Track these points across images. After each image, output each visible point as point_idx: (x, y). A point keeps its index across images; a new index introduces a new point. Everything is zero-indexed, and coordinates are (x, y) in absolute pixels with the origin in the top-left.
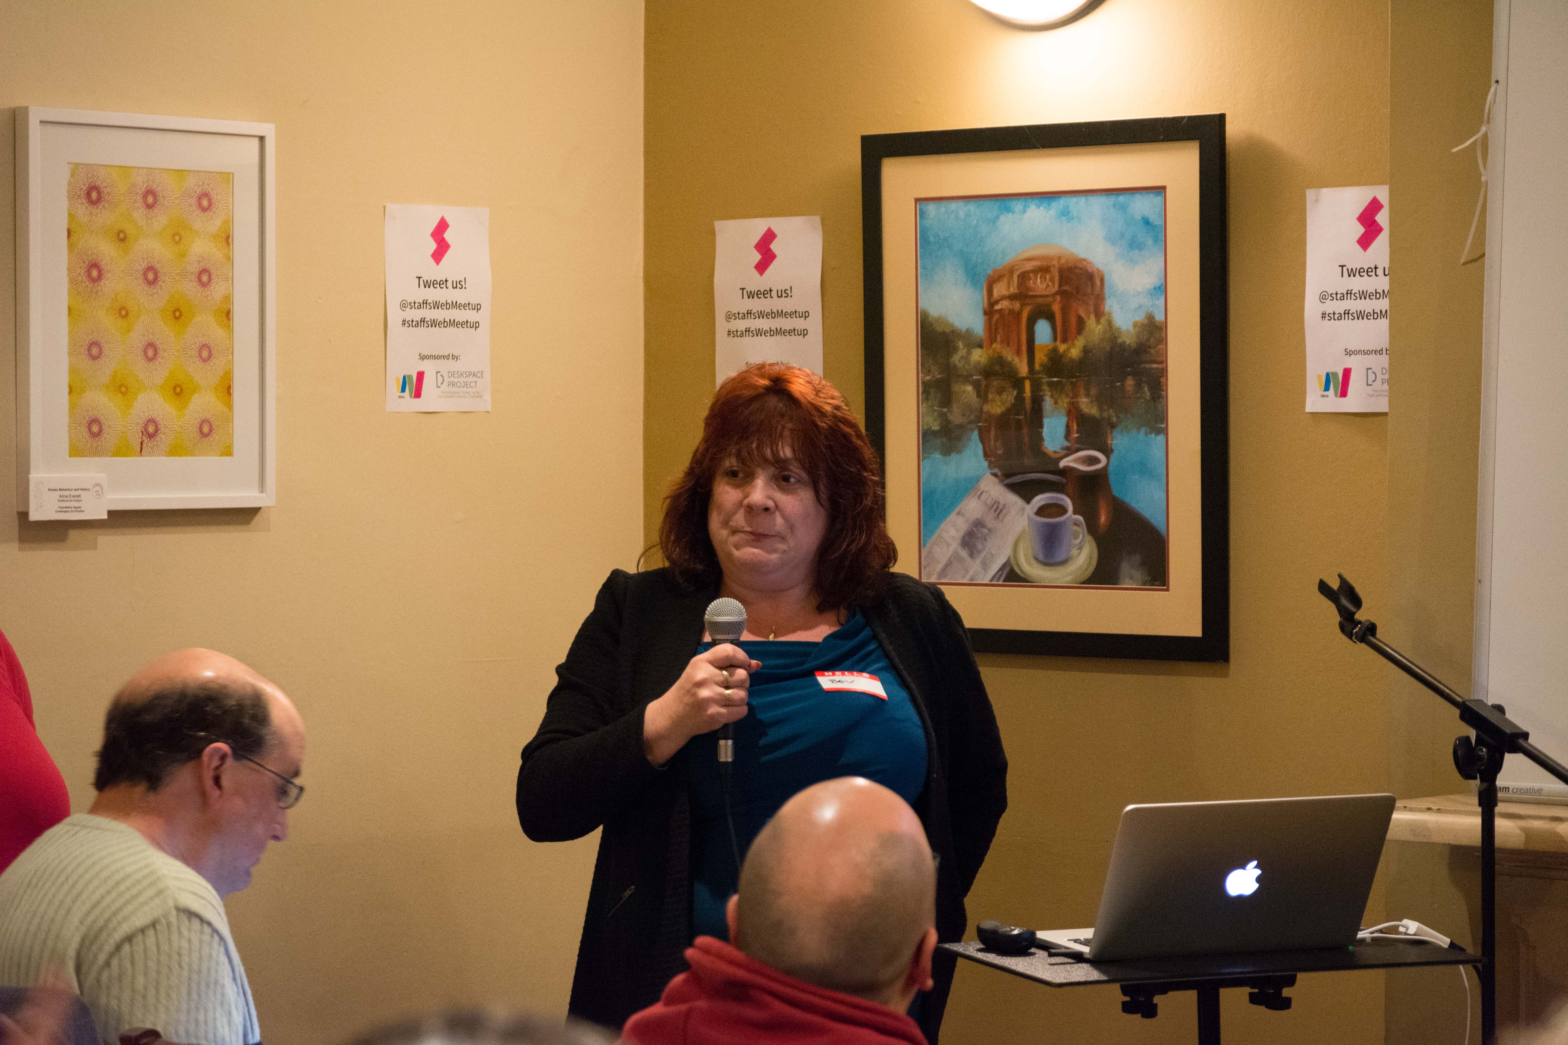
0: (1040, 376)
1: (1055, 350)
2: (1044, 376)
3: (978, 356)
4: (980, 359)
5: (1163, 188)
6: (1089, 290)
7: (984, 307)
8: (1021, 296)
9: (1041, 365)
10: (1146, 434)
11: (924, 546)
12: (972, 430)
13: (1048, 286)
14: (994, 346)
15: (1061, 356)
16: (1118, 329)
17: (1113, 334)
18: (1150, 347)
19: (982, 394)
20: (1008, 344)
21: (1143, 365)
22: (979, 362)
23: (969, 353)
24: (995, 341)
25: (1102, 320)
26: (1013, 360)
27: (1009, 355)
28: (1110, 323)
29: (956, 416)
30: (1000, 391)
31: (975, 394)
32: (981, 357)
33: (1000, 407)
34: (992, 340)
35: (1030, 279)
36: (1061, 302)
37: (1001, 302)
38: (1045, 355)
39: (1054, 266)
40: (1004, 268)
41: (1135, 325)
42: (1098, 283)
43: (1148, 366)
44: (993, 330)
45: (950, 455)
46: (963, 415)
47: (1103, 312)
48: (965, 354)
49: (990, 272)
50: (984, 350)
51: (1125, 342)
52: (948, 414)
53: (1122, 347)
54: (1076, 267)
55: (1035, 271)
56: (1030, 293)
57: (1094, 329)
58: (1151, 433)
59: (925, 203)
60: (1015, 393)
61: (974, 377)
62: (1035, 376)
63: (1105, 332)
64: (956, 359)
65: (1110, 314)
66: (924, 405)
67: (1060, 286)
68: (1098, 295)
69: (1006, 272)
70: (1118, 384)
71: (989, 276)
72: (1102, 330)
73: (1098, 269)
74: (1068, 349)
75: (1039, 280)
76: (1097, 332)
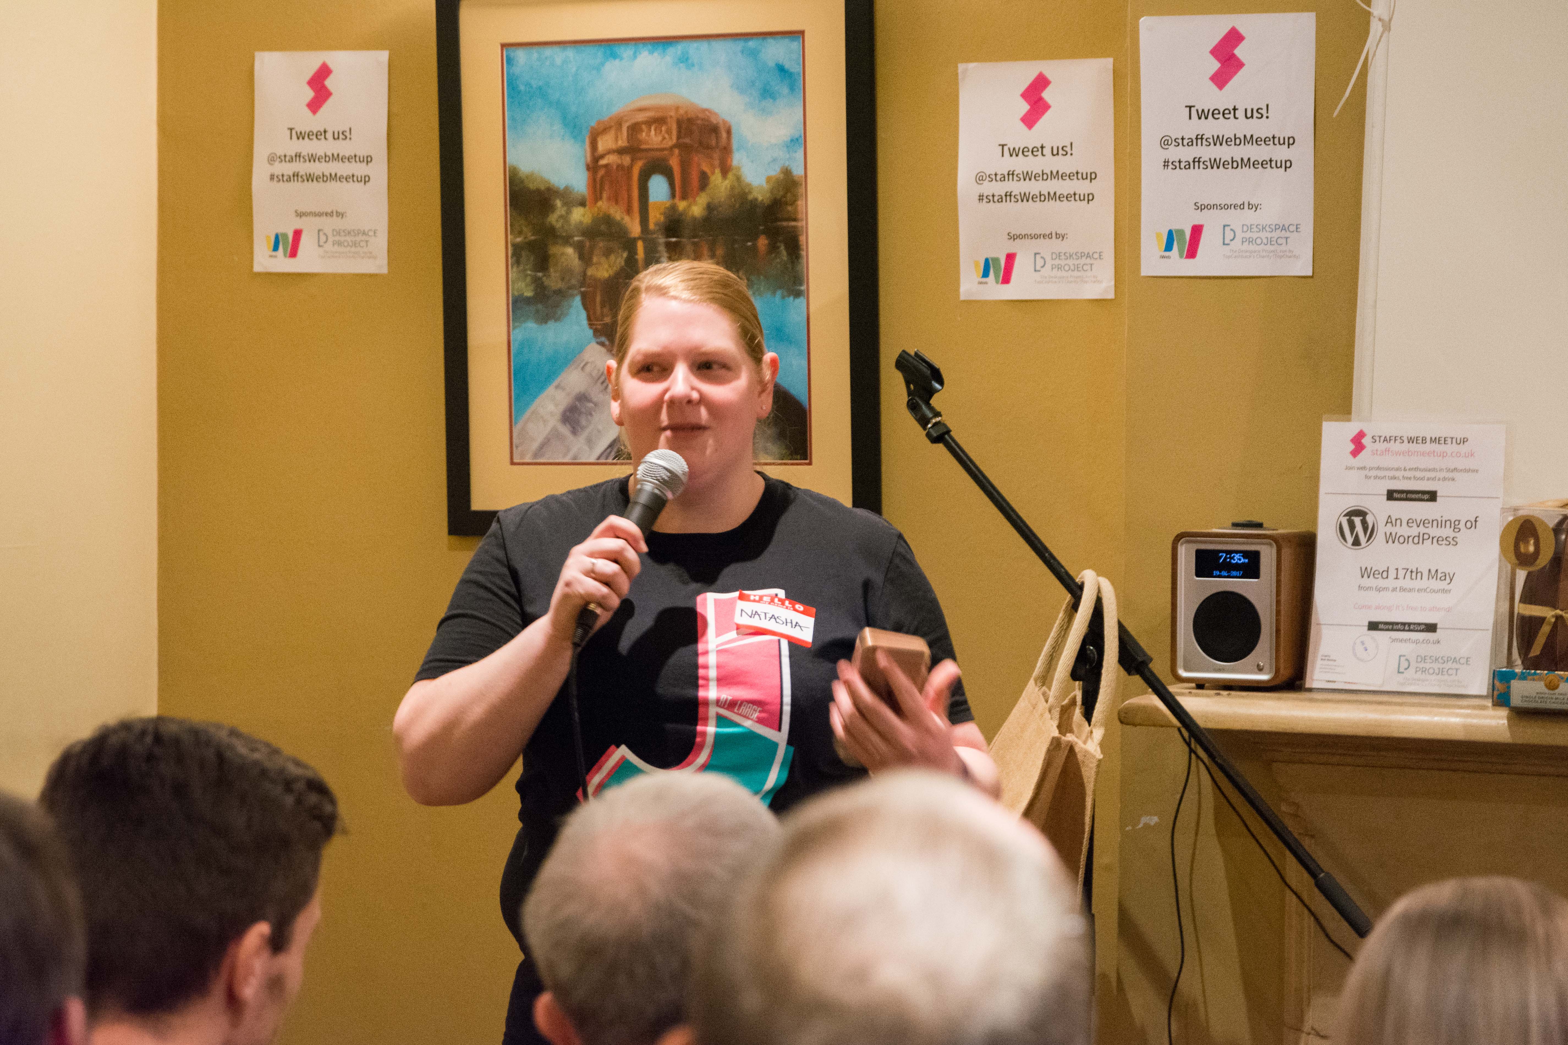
0: (655, 236)
1: (673, 208)
2: (660, 236)
3: (579, 216)
4: (583, 219)
5: (802, 33)
6: (714, 142)
7: (586, 161)
8: (632, 150)
9: (656, 224)
10: (783, 297)
11: (516, 423)
12: (573, 296)
13: (664, 138)
14: (600, 203)
15: (681, 215)
16: (749, 185)
17: (742, 189)
18: (786, 204)
19: (585, 257)
20: (617, 202)
21: (779, 223)
22: (581, 222)
23: (569, 212)
24: (601, 198)
25: (730, 176)
26: (622, 219)
27: (617, 213)
28: (738, 179)
29: (553, 281)
30: (608, 253)
31: (577, 256)
32: (584, 216)
33: (608, 271)
34: (597, 197)
35: (642, 131)
36: (680, 155)
37: (607, 156)
38: (661, 214)
39: (671, 117)
40: (611, 118)
41: (769, 179)
42: (724, 135)
43: (785, 224)
44: (598, 186)
45: (546, 323)
46: (563, 279)
47: (731, 166)
48: (563, 213)
49: (593, 124)
50: (587, 207)
51: (756, 199)
52: (544, 278)
53: (754, 204)
54: (697, 118)
55: (649, 123)
56: (644, 147)
57: (720, 185)
58: (789, 296)
59: (513, 48)
60: (625, 255)
61: (576, 239)
62: (649, 236)
63: (732, 188)
64: (553, 219)
65: (739, 169)
66: (515, 269)
67: (678, 138)
68: (725, 148)
69: (613, 124)
70: (749, 244)
71: (592, 128)
72: (729, 186)
73: (723, 120)
74: (689, 206)
75: (653, 132)
76: (723, 189)
